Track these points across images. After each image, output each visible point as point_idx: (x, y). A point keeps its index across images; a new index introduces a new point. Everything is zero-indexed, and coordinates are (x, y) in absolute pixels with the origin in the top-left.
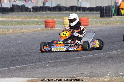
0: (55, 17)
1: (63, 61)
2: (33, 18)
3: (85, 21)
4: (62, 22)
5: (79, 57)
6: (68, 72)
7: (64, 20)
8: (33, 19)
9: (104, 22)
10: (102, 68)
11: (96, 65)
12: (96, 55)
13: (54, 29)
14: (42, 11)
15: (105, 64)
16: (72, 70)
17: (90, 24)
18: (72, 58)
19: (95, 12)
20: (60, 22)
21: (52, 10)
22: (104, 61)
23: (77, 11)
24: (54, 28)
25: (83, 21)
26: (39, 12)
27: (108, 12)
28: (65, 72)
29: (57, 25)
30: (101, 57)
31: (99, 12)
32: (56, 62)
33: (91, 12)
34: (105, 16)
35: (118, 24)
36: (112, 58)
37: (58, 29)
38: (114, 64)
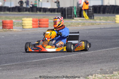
0: (14, 18)
1: (18, 64)
3: (44, 23)
4: (21, 23)
5: (35, 61)
6: (22, 76)
7: (22, 21)
9: (65, 24)
10: (58, 72)
11: (52, 68)
12: (54, 58)
13: (11, 31)
14: (1, 11)
15: (61, 68)
16: (27, 74)
17: (50, 26)
18: (28, 62)
19: (56, 13)
20: (18, 23)
21: (11, 10)
22: (60, 65)
23: (37, 12)
24: (11, 29)
25: (43, 23)
27: (69, 13)
28: (19, 76)
29: (16, 26)
30: (58, 61)
31: (60, 13)
32: (10, 65)
34: (67, 18)
35: (80, 26)
36: (70, 61)
37: (16, 30)
38: (71, 68)
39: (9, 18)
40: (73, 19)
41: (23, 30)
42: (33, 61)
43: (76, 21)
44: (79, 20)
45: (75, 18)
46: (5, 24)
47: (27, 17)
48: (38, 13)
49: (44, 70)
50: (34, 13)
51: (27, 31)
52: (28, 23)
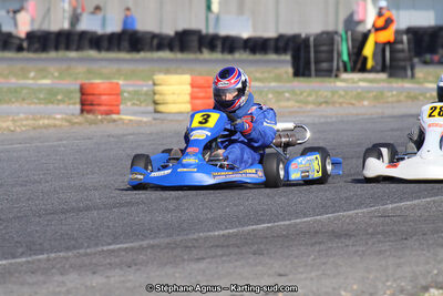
0: (120, 74)
1: (159, 246)
2: (32, 74)
4: (146, 94)
5: (222, 232)
7: (155, 84)
8: (33, 78)
9: (310, 95)
10: (313, 274)
11: (289, 261)
13: (114, 121)
14: (68, 48)
15: (322, 261)
18: (195, 237)
19: (273, 57)
20: (136, 93)
21: (105, 44)
22: (317, 248)
23: (201, 52)
24: (114, 116)
26: (53, 54)
27: (323, 56)
29: (129, 104)
30: (305, 233)
31: (288, 57)
32: (132, 249)
33: (258, 57)
34: (313, 72)
35: (366, 103)
36: (350, 236)
37: (130, 121)
38: (358, 258)
39: (100, 75)
40: (336, 76)
41: (155, 119)
42: (212, 234)
43: (350, 85)
44: (360, 80)
45: (344, 76)
46: (90, 97)
47: (168, 72)
48: (206, 55)
49: (260, 268)
50: (191, 56)
51: (172, 121)
52: (173, 94)
